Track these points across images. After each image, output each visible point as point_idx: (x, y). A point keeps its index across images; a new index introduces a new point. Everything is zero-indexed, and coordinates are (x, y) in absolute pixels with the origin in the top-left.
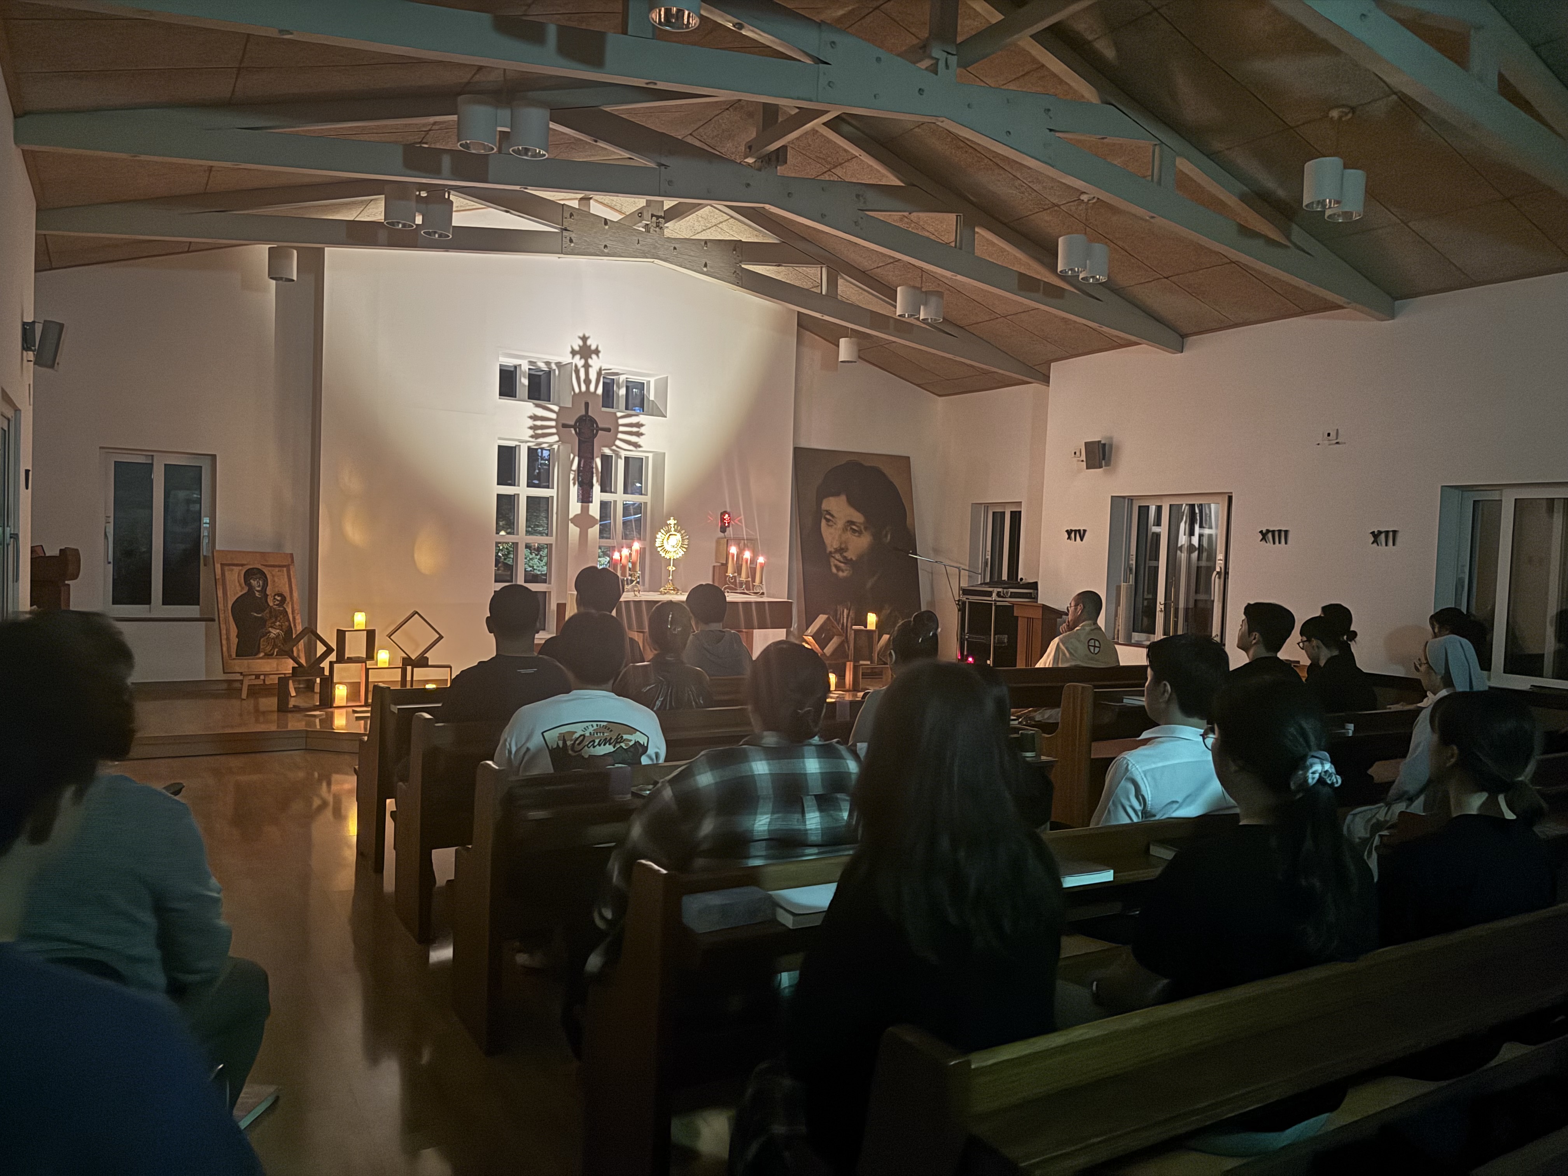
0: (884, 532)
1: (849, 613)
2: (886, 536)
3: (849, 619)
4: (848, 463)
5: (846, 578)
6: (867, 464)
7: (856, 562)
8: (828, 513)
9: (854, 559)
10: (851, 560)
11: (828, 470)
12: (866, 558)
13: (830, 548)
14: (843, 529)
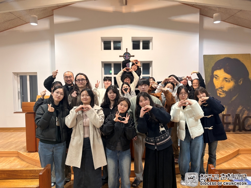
2: (240, 82)
4: (224, 58)
5: (223, 98)
6: (232, 58)
7: (228, 91)
8: (216, 76)
9: (227, 90)
10: (226, 91)
11: (217, 61)
12: (232, 90)
13: (217, 88)
14: (222, 81)
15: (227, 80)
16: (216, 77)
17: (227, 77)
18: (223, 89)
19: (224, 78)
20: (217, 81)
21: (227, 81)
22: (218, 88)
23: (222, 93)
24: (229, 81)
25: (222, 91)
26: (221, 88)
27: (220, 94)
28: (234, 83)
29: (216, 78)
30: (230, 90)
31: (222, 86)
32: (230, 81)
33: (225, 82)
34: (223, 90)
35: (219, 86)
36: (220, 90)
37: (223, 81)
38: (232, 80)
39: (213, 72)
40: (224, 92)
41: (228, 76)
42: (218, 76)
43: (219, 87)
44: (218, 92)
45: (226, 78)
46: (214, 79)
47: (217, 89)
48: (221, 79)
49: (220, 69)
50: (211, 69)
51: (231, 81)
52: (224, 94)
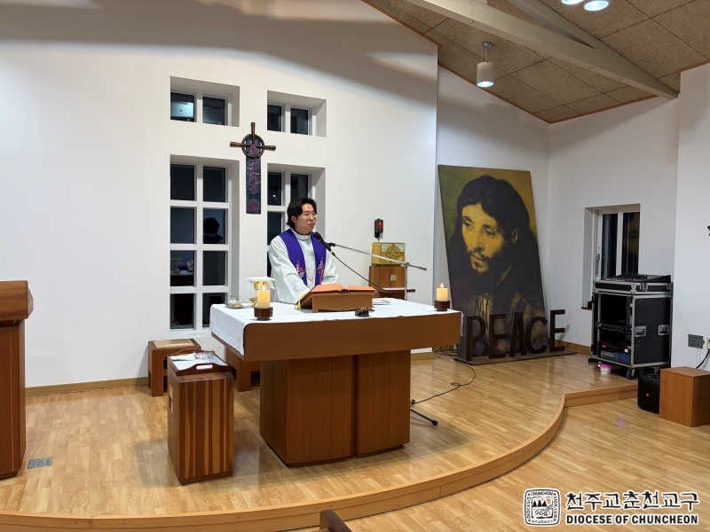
0: (513, 234)
1: (488, 302)
3: (488, 307)
4: (482, 177)
5: (483, 273)
6: (497, 177)
7: (492, 259)
8: (468, 219)
9: (490, 256)
10: (488, 257)
11: (467, 183)
12: (499, 255)
13: (470, 249)
15: (489, 230)
16: (467, 222)
17: (488, 224)
18: (482, 253)
20: (470, 233)
21: (489, 233)
22: (473, 250)
23: (480, 262)
24: (494, 234)
25: (480, 257)
26: (479, 250)
27: (477, 265)
28: (503, 238)
29: (468, 225)
30: (496, 255)
31: (480, 246)
33: (485, 236)
34: (482, 256)
35: (475, 246)
36: (477, 255)
37: (481, 232)
38: (498, 231)
39: (460, 211)
40: (484, 259)
41: (491, 222)
42: (470, 221)
44: (473, 260)
45: (486, 226)
46: (464, 227)
47: (471, 252)
48: (478, 227)
50: (456, 201)
51: (496, 233)
52: (486, 264)
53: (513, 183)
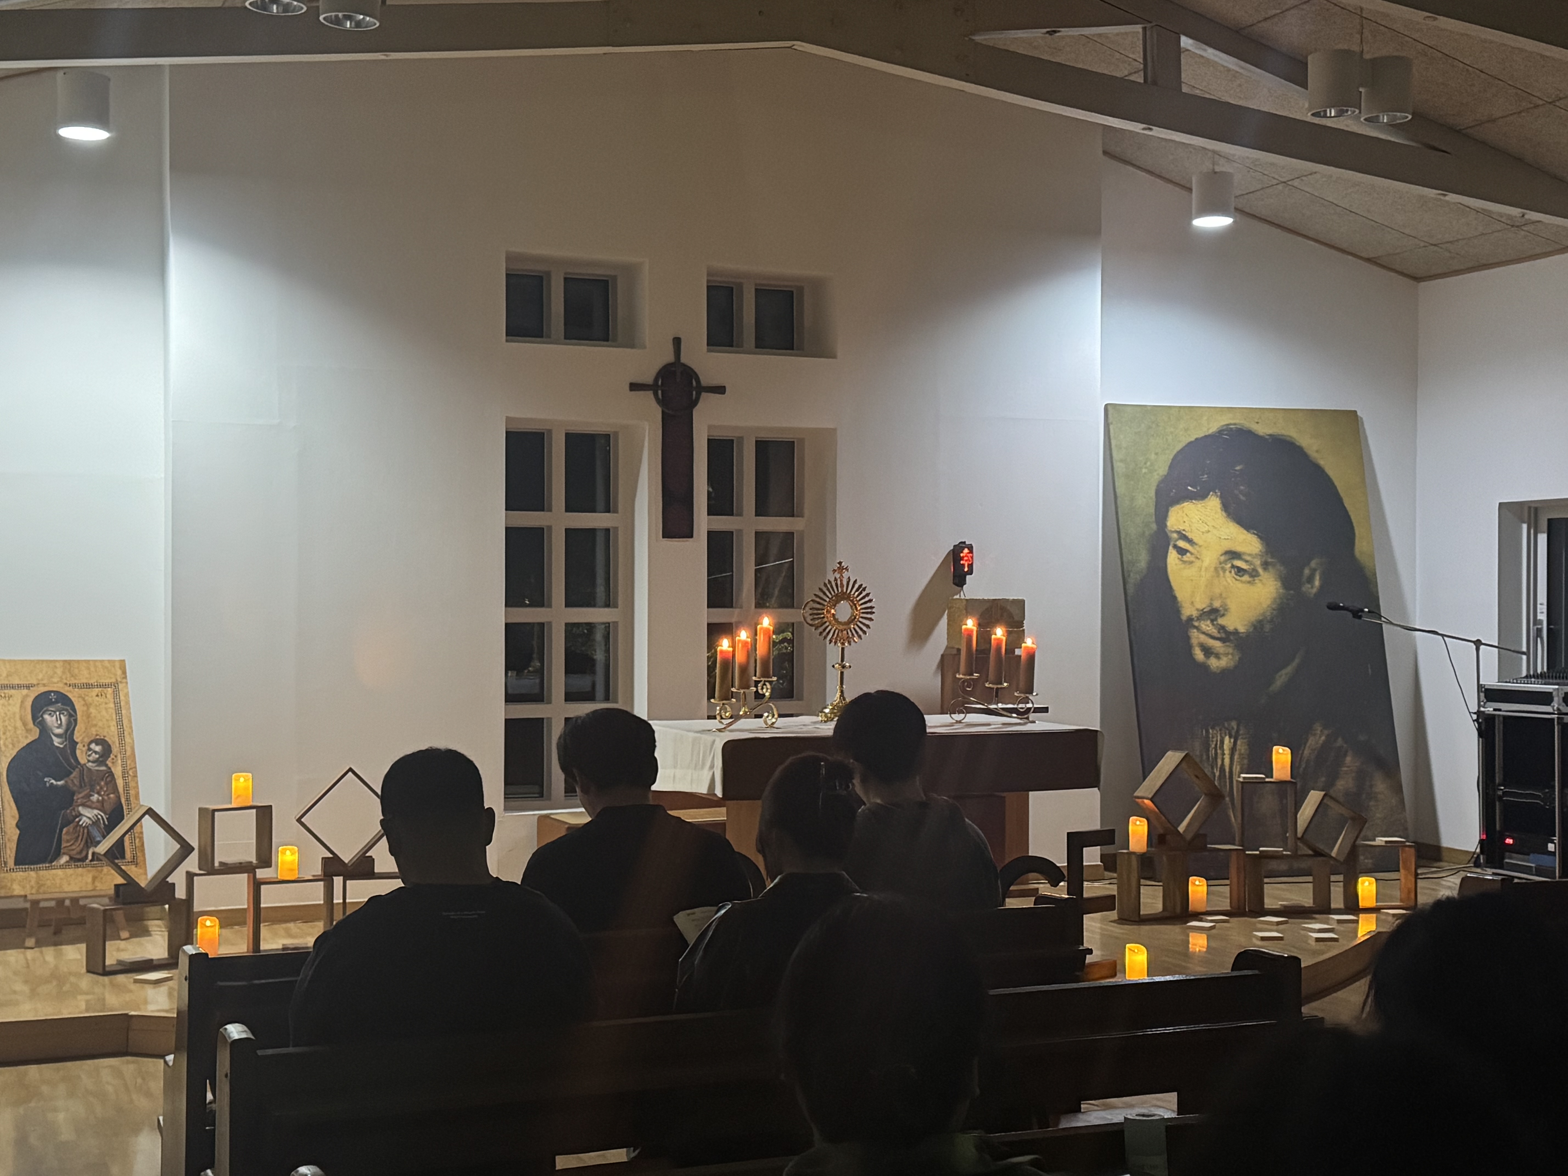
0: (1307, 572)
1: (1235, 743)
2: (1310, 580)
3: (1236, 757)
4: (1220, 432)
5: (1224, 672)
6: (1262, 429)
7: (1248, 635)
8: (1183, 536)
9: (1242, 629)
10: (1236, 632)
11: (1179, 447)
12: (1267, 627)
13: (1188, 611)
14: (1216, 569)
15: (1239, 563)
16: (1182, 544)
17: (1239, 549)
18: (1221, 621)
19: (1227, 553)
20: (1190, 572)
21: (1240, 571)
22: (1195, 614)
23: (1217, 644)
24: (1254, 574)
25: (1215, 632)
26: (1213, 614)
27: (1208, 651)
28: (1279, 584)
29: (1182, 552)
30: (1258, 626)
31: (1217, 604)
32: (1254, 570)
33: (1229, 577)
34: (1222, 628)
35: (1201, 603)
36: (1206, 626)
37: (1219, 569)
38: (1266, 565)
39: (1161, 517)
40: (1226, 636)
41: (1247, 542)
42: (1190, 541)
43: (1200, 606)
44: (1196, 637)
45: (1233, 555)
46: (1173, 555)
47: (1190, 619)
48: (1210, 557)
49: (1201, 496)
50: (1152, 493)
51: (1260, 570)
52: (1230, 650)
53: (1308, 442)
